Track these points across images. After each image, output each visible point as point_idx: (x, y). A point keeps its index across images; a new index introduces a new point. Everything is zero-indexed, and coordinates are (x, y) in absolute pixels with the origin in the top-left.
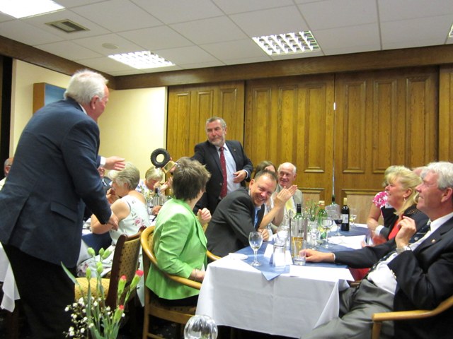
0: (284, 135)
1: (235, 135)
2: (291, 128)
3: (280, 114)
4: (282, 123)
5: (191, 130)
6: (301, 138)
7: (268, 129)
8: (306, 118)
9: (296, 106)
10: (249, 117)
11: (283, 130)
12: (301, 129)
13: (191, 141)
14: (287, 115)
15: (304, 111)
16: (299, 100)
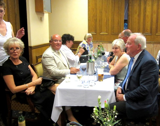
0: (147, 18)
1: (121, 18)
2: (150, 15)
3: (145, 9)
4: (146, 13)
5: (97, 15)
6: (154, 20)
7: (139, 15)
8: (157, 11)
9: (152, 5)
10: (130, 10)
11: (146, 16)
12: (155, 16)
13: (97, 21)
14: (149, 9)
15: (156, 7)
16: (154, 3)
